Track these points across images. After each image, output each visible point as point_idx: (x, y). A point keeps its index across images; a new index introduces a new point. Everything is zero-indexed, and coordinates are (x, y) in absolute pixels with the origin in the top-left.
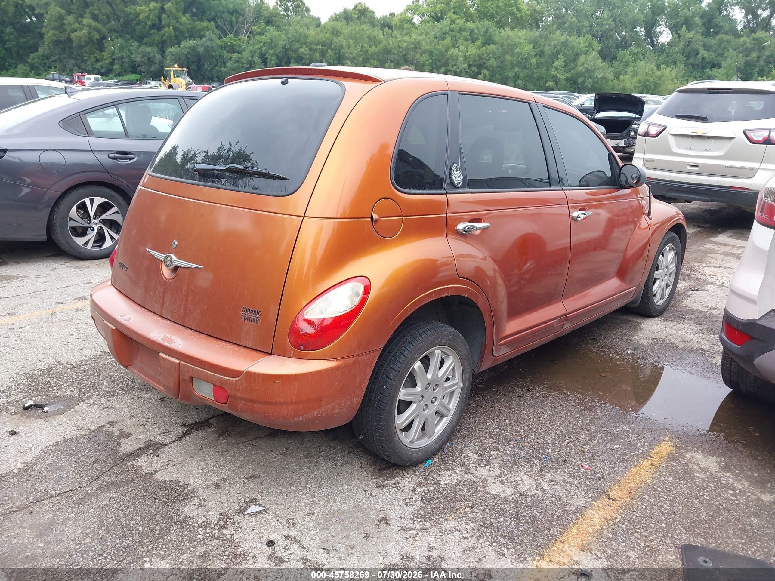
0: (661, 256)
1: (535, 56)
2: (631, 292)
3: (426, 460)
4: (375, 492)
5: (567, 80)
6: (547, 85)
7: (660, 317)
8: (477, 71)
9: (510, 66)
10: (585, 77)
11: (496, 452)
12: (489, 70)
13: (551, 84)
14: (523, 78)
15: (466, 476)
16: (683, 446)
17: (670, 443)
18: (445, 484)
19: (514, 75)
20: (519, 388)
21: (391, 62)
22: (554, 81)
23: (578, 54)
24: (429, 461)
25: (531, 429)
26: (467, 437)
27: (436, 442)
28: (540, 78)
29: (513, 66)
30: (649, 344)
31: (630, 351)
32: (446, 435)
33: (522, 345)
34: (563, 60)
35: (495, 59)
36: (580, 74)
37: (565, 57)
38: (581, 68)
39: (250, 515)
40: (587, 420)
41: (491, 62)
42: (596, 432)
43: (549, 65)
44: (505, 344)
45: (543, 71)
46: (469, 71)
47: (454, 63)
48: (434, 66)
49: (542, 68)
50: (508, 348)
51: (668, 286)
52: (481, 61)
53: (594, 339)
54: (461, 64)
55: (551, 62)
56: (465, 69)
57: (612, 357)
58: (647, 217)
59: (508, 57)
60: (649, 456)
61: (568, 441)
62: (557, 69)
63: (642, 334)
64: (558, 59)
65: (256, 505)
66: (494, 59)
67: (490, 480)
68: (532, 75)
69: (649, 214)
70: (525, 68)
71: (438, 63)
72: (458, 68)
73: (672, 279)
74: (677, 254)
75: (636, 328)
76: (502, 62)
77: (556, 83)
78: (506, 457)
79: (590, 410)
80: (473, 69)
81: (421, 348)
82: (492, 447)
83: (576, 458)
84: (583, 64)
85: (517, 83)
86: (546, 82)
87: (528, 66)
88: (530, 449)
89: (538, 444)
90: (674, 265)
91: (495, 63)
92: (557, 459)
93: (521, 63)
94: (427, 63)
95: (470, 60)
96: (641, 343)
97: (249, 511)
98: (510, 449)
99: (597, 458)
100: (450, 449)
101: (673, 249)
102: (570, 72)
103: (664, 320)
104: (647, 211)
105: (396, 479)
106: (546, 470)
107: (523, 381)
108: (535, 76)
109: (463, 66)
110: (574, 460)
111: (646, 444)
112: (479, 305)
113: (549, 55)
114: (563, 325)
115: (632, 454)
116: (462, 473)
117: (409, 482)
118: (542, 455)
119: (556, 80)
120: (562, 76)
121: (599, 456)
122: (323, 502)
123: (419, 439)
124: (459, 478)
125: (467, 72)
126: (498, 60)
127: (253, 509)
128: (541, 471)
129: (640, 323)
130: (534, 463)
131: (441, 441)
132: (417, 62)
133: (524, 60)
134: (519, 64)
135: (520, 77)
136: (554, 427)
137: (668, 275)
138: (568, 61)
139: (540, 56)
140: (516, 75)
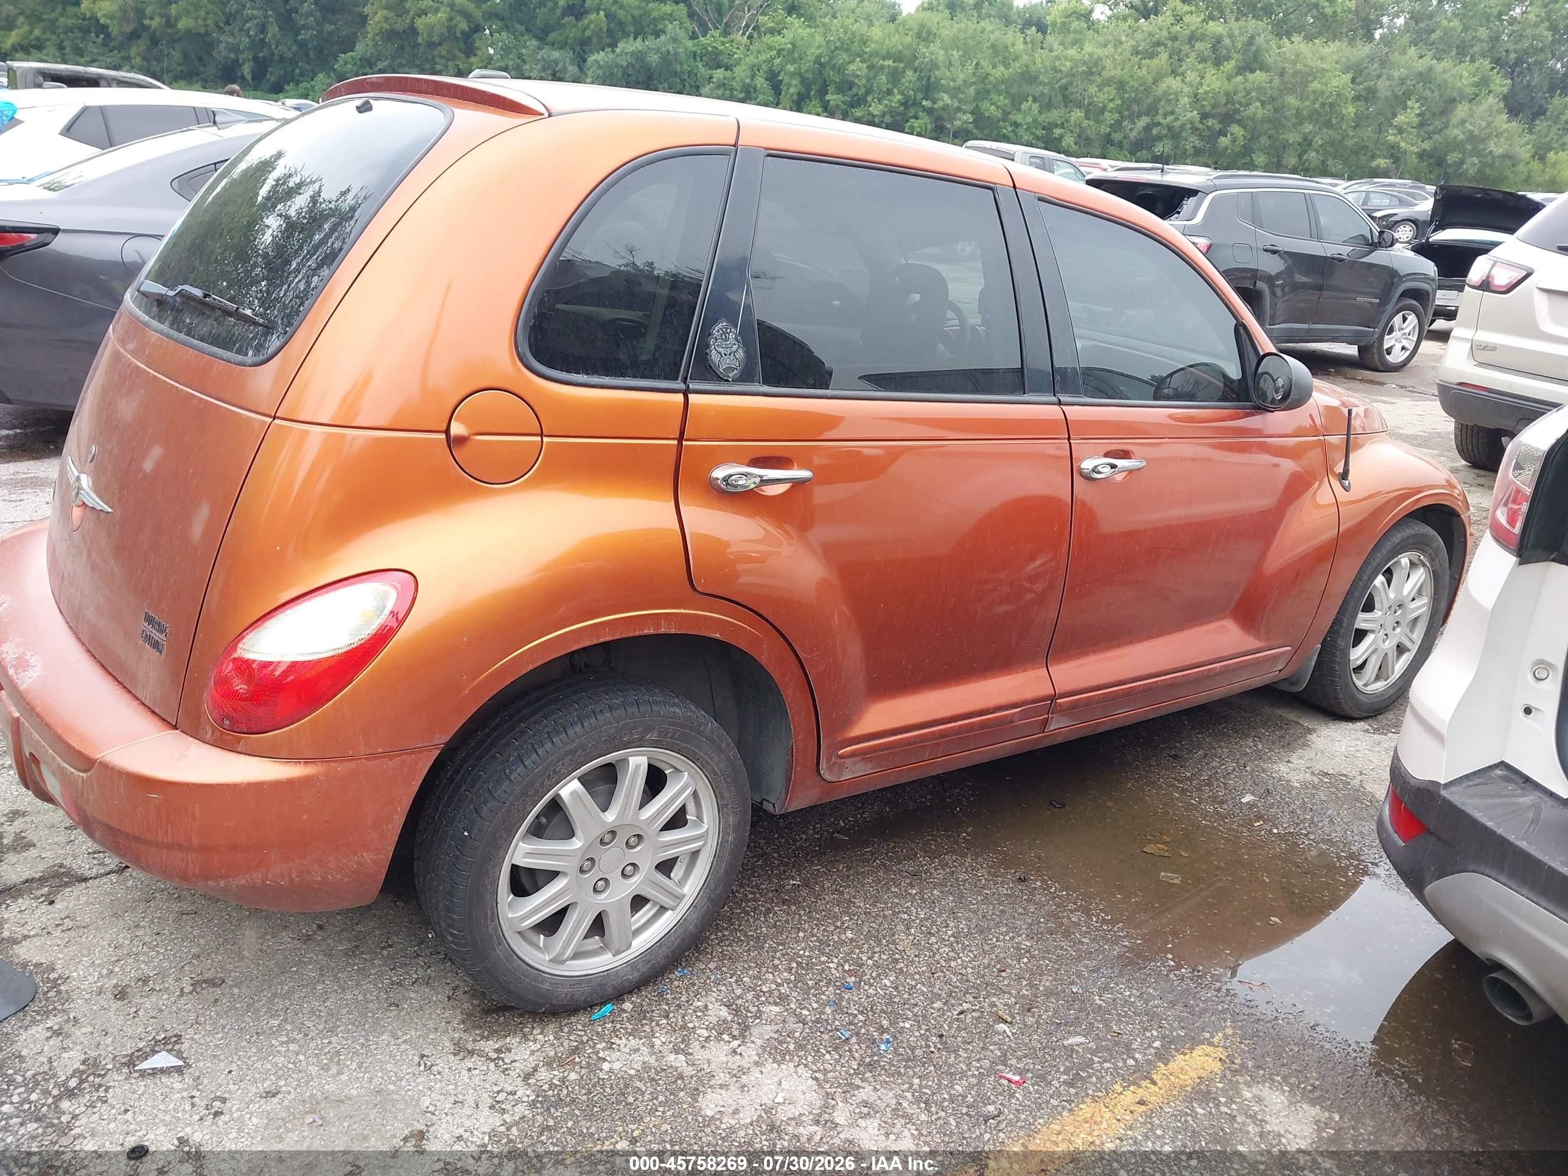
0: (1380, 580)
1: (1357, 98)
2: (1276, 657)
3: (603, 1004)
4: (445, 1062)
5: (1421, 155)
6: (1374, 164)
7: (1370, 721)
8: (1218, 127)
9: (1293, 120)
10: (1464, 152)
11: (776, 1009)
12: (1245, 127)
13: (1382, 162)
14: (1321, 146)
15: (672, 1057)
16: (1250, 1064)
17: (1221, 1053)
18: (611, 1071)
19: (1300, 140)
20: (927, 852)
21: (1035, 100)
22: (1392, 156)
23: (1454, 100)
24: (609, 1007)
25: (896, 961)
26: (733, 959)
27: (632, 965)
28: (1360, 149)
29: (1300, 118)
30: (1305, 786)
31: (1247, 798)
32: (664, 951)
33: (912, 759)
34: (1418, 111)
35: (1263, 103)
36: (1454, 145)
37: (1422, 105)
38: (1455, 132)
39: (143, 1074)
40: (1044, 958)
41: (1252, 108)
42: (1049, 993)
43: (1385, 120)
44: (853, 755)
45: (1368, 133)
46: (1201, 126)
47: (1169, 109)
48: (1126, 113)
49: (1369, 126)
50: (869, 765)
51: (1401, 649)
52: (1229, 106)
53: (1175, 757)
54: (1185, 110)
55: (1390, 116)
56: (1192, 123)
57: (1195, 807)
58: (1336, 484)
59: (1291, 100)
60: (1146, 1078)
61: (966, 1006)
62: (1400, 131)
63: (1301, 758)
64: (1405, 108)
65: (169, 1051)
66: (1259, 104)
67: (722, 1077)
68: (1341, 141)
69: (1344, 475)
70: (1328, 124)
71: (1135, 108)
72: (1177, 119)
73: (1418, 635)
74: (1436, 576)
75: (1292, 742)
76: (1276, 111)
77: (1396, 161)
78: (792, 1024)
79: (1067, 934)
80: (1210, 124)
81: (573, 752)
82: (776, 993)
83: (961, 1053)
84: (1463, 122)
85: (1305, 157)
86: (1373, 157)
87: (1334, 121)
88: (862, 1013)
89: (891, 1002)
90: (1424, 601)
91: (1260, 113)
92: (913, 1049)
93: (1319, 114)
94: (1111, 105)
95: (1205, 103)
96: (1288, 781)
97: (145, 1065)
98: (815, 1005)
99: (1013, 1062)
100: (676, 983)
101: (1424, 565)
102: (1431, 138)
103: (1376, 731)
104: (1339, 469)
105: (508, 1040)
106: (868, 1075)
107: (948, 837)
108: (1349, 143)
109: (1189, 115)
110: (952, 1060)
111: (1157, 1044)
112: (763, 659)
113: (1387, 98)
114: (1045, 722)
115: (1107, 1065)
116: (666, 1050)
117: (533, 1052)
118: (882, 1034)
119: (1395, 154)
120: (1410, 146)
121: (1019, 1059)
122: (313, 1070)
123: (576, 956)
124: (652, 1061)
125: (1197, 129)
126: (1268, 107)
127: (163, 1059)
128: (857, 1072)
129: (1310, 731)
130: (850, 1051)
131: (649, 966)
132: (1090, 104)
133: (1327, 108)
134: (1315, 117)
135: (1314, 146)
136: (953, 964)
137: (1404, 623)
138: (1428, 115)
139: (1366, 100)
140: (1305, 139)
